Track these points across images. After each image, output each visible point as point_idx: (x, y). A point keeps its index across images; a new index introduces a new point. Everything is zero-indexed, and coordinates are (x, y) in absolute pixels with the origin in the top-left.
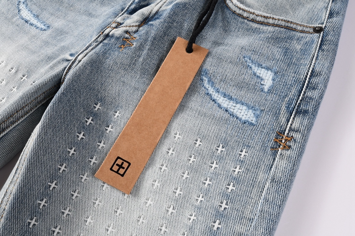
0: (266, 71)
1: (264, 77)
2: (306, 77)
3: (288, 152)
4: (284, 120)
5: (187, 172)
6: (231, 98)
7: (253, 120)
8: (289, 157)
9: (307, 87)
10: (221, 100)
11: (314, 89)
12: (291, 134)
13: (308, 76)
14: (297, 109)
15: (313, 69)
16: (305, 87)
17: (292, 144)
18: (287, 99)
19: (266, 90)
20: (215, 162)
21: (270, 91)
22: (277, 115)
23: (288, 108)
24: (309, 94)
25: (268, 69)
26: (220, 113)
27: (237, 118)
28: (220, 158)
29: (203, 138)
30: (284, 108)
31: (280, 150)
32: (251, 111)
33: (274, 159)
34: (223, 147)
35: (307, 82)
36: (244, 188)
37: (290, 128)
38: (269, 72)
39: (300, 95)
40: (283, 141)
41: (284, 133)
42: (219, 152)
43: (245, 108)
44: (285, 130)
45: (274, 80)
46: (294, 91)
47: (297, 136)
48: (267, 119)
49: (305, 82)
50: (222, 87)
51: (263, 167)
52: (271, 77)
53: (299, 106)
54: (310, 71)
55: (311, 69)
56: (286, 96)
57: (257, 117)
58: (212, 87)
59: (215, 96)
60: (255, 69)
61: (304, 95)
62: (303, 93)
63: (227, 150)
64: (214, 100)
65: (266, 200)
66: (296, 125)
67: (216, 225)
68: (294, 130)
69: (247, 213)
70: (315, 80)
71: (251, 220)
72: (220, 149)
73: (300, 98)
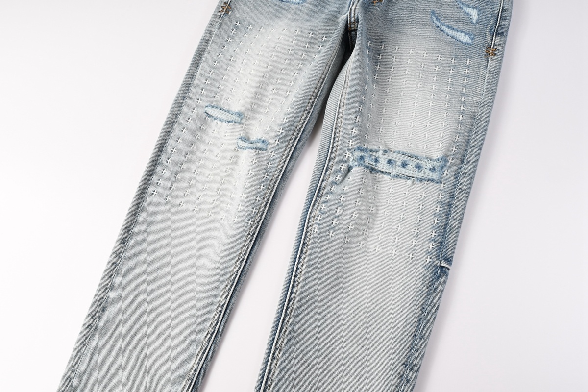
0: (473, 10)
1: (472, 14)
2: (499, 12)
3: (496, 57)
4: (489, 39)
5: (435, 77)
6: (453, 29)
7: (470, 41)
8: (497, 60)
9: (500, 18)
10: (447, 30)
11: (505, 19)
12: (495, 47)
13: (500, 12)
14: (496, 33)
15: (503, 7)
16: (499, 19)
17: (497, 52)
18: (489, 27)
19: (475, 22)
20: (452, 69)
21: (477, 23)
22: (484, 37)
23: (490, 32)
24: (503, 23)
25: (474, 8)
26: (449, 39)
27: (460, 41)
28: (455, 67)
29: (442, 54)
30: (488, 32)
31: (490, 56)
32: (467, 36)
33: (488, 62)
34: (455, 60)
35: (500, 15)
36: (473, 80)
37: (494, 43)
38: (475, 10)
39: (497, 24)
40: (491, 51)
41: (491, 47)
42: (453, 63)
43: (463, 34)
44: (491, 45)
45: (478, 15)
46: (492, 21)
47: (499, 48)
48: (478, 40)
49: (498, 15)
50: (447, 22)
51: (482, 67)
52: (477, 13)
53: (497, 30)
54: (501, 8)
55: (501, 7)
56: (488, 25)
57: (472, 39)
58: (439, 22)
59: (443, 28)
60: (465, 9)
61: (499, 23)
62: (498, 22)
63: (458, 61)
64: (443, 31)
65: (488, 83)
66: (497, 41)
67: (463, 99)
68: (496, 45)
69: (478, 91)
70: (505, 14)
71: (481, 94)
72: (453, 61)
73: (497, 25)
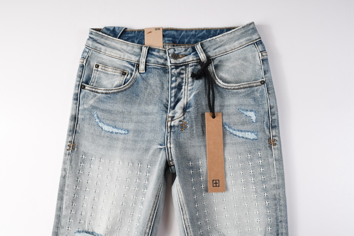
0: (251, 112)
1: (251, 116)
2: (268, 110)
3: (276, 146)
4: (268, 133)
5: (241, 171)
6: (242, 131)
7: (255, 137)
8: (277, 148)
9: (271, 114)
10: (238, 133)
11: (274, 115)
12: (274, 138)
13: (269, 109)
14: (271, 126)
15: (270, 105)
16: (270, 115)
17: (276, 142)
18: (265, 123)
19: (255, 122)
20: (250, 162)
21: (256, 122)
22: (264, 131)
23: (267, 126)
24: (273, 118)
25: (251, 111)
26: (241, 140)
27: (249, 139)
28: (251, 160)
29: (240, 154)
30: (265, 127)
31: (272, 146)
32: (253, 134)
33: (272, 151)
34: (250, 154)
35: (270, 112)
36: (267, 168)
37: (272, 135)
38: (252, 112)
39: (269, 119)
40: (272, 142)
41: (271, 139)
42: (249, 157)
43: (249, 133)
44: (271, 137)
45: (255, 116)
46: (266, 118)
47: (276, 138)
48: (261, 135)
49: (269, 112)
50: (236, 127)
51: (269, 156)
52: (254, 115)
53: (271, 124)
54: (269, 107)
55: (269, 106)
56: (264, 121)
57: (257, 135)
58: (231, 129)
59: (235, 132)
60: (246, 113)
61: (271, 119)
62: (270, 118)
63: (252, 155)
64: (235, 135)
65: (277, 169)
66: (274, 134)
67: (264, 186)
68: (274, 136)
69: (272, 176)
70: (273, 110)
71: (275, 178)
72: (249, 155)
73: (270, 121)
